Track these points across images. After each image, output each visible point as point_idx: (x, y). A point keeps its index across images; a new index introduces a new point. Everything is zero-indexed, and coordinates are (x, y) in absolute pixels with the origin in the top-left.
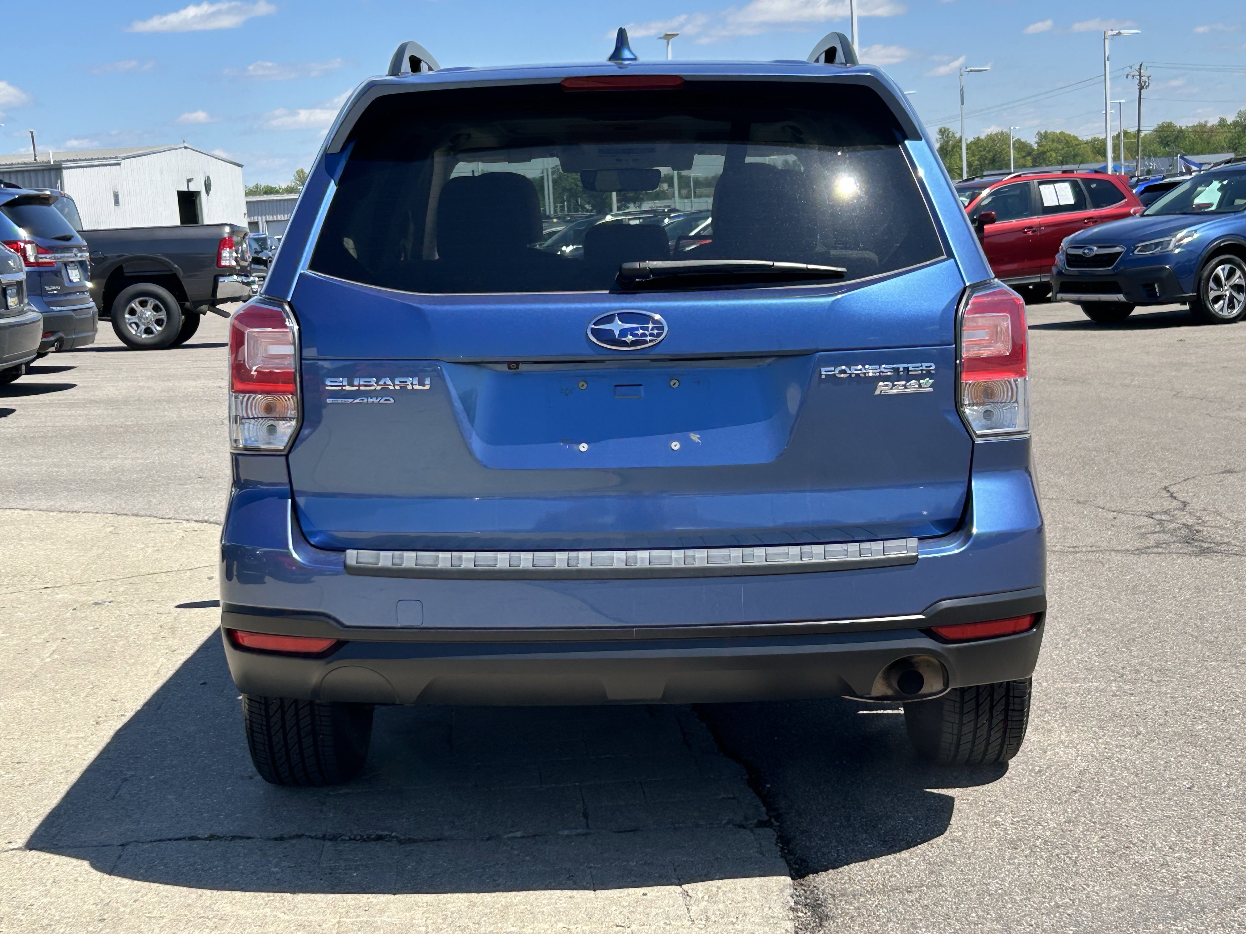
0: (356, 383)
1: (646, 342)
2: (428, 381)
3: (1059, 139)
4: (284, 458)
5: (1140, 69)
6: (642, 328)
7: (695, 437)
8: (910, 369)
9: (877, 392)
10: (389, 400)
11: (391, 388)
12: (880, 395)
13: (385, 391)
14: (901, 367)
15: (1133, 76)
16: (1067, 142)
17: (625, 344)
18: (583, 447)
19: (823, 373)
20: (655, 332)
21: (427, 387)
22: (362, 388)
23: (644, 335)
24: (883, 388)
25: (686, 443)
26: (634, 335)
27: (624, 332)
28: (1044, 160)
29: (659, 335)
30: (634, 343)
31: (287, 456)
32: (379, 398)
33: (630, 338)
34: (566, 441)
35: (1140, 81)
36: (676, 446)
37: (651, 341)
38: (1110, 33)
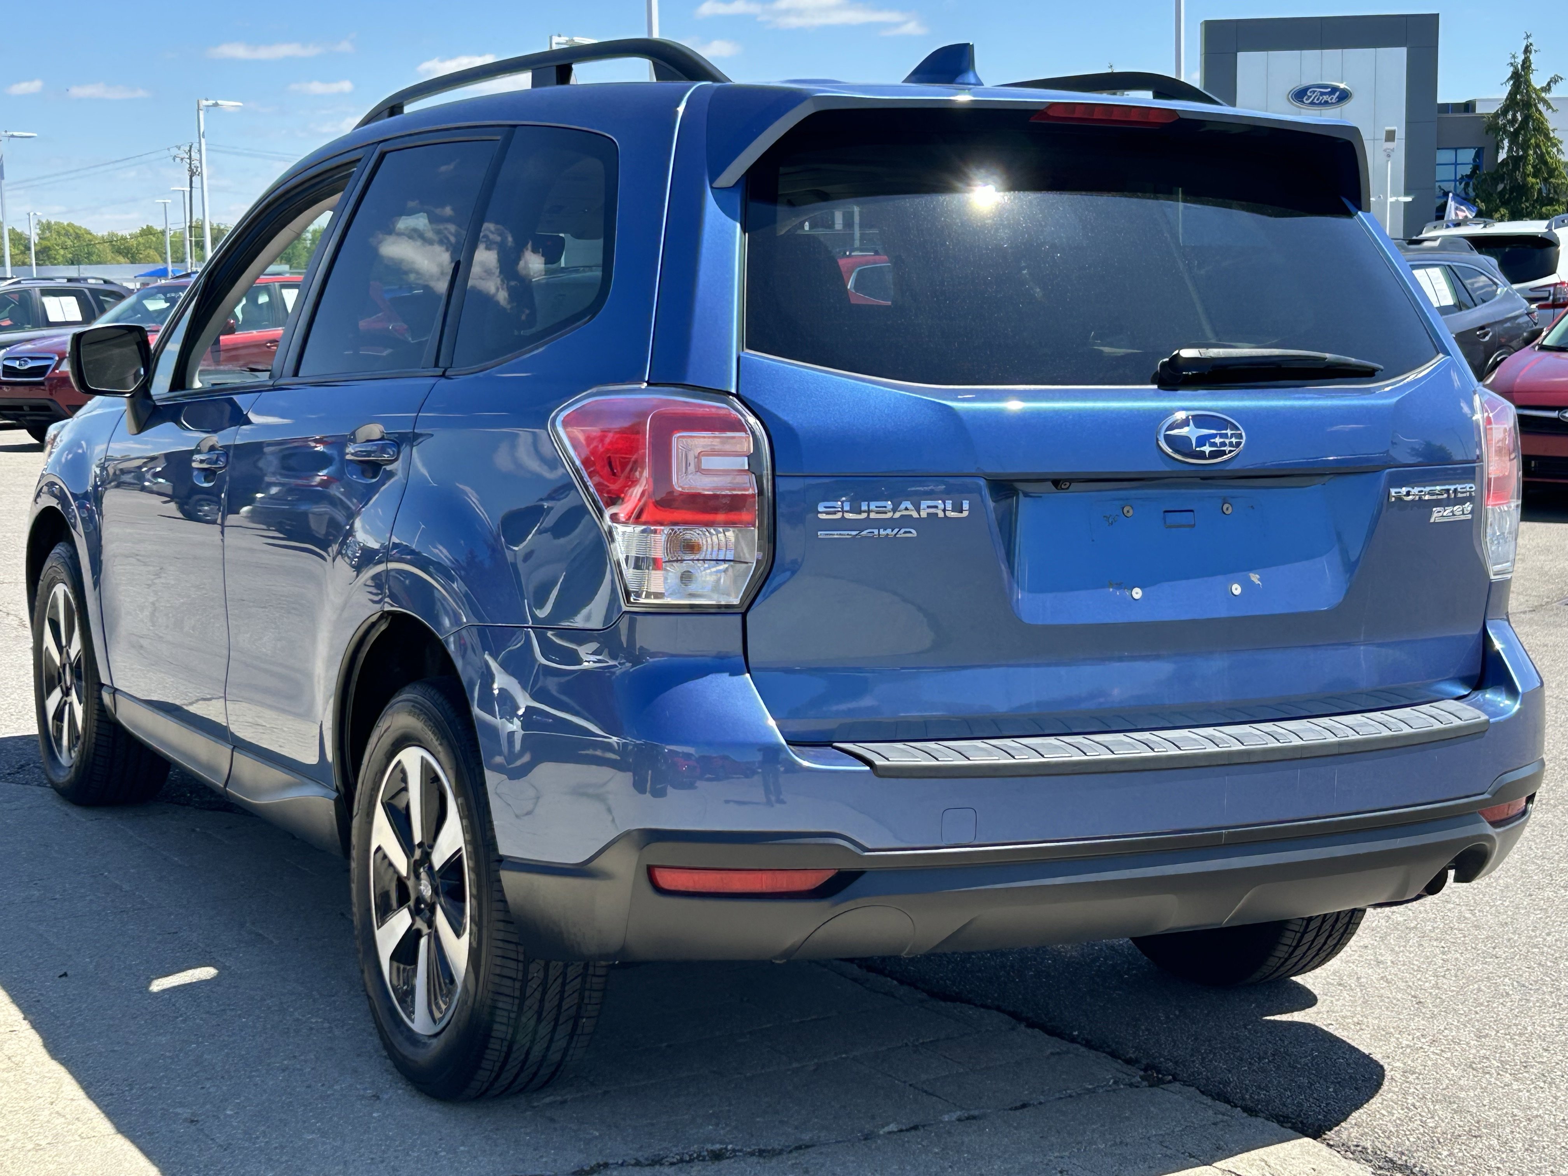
0: (864, 507)
1: (1223, 453)
2: (966, 505)
3: (67, 231)
4: (739, 618)
5: (190, 151)
6: (1222, 436)
7: (1255, 578)
8: (1459, 490)
9: (1432, 520)
10: (910, 532)
11: (915, 515)
12: (1434, 523)
13: (906, 520)
14: (1452, 487)
15: (182, 159)
16: (78, 237)
17: (1202, 455)
18: (1137, 593)
19: (1393, 494)
20: (1234, 440)
21: (965, 514)
22: (873, 515)
23: (1223, 444)
24: (1438, 515)
25: (1247, 585)
26: (1213, 444)
27: (1201, 441)
28: (49, 257)
29: (1238, 444)
30: (1213, 455)
31: (744, 615)
32: (896, 530)
33: (1207, 449)
34: (1119, 586)
35: (190, 164)
36: (1237, 589)
37: (1230, 452)
38: (204, 103)
